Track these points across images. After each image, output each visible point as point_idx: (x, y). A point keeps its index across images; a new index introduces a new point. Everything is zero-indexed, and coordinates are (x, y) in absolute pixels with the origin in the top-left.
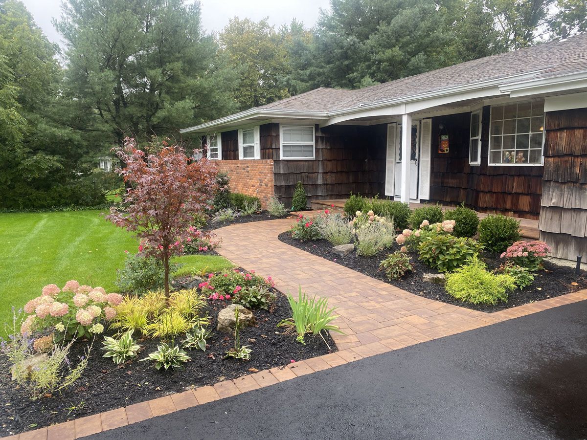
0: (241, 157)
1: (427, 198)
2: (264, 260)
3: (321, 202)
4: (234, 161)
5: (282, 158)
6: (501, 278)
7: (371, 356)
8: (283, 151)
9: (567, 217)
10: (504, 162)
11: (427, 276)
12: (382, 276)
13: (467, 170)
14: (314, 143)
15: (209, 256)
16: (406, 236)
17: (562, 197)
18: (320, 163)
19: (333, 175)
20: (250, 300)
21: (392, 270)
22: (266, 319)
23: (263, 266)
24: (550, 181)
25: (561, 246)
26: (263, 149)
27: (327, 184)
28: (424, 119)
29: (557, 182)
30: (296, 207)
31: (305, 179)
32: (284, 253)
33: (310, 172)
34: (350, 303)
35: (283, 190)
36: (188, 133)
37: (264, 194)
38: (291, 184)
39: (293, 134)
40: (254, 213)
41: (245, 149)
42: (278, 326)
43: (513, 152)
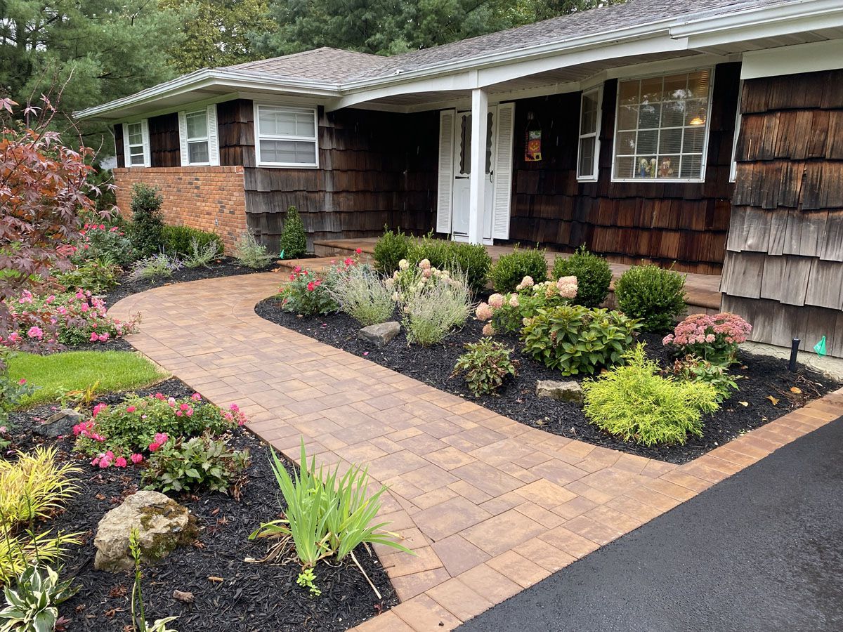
0: (185, 161)
1: (505, 236)
2: (227, 359)
3: (330, 242)
4: (172, 169)
5: (259, 163)
8: (262, 151)
9: (773, 271)
10: (637, 175)
11: (546, 387)
12: (460, 386)
13: (572, 191)
14: (315, 139)
15: (111, 354)
16: (495, 305)
17: (767, 235)
18: (328, 175)
19: (351, 197)
20: (185, 474)
21: (480, 373)
22: (224, 521)
23: (222, 373)
24: (744, 206)
25: (759, 321)
26: (224, 146)
27: (340, 213)
28: (501, 103)
29: (758, 207)
30: (287, 251)
31: (301, 202)
32: (266, 342)
33: (309, 190)
34: (408, 456)
35: (263, 221)
36: (87, 119)
37: (227, 228)
38: (278, 211)
39: (278, 121)
40: (210, 262)
41: (192, 147)
42: (252, 537)
43: (653, 160)
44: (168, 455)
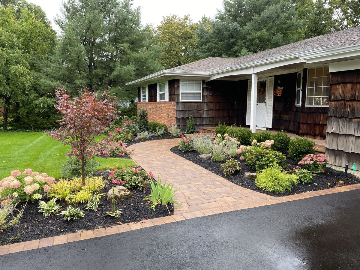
0: (158, 100)
1: (271, 127)
2: (156, 162)
3: (204, 128)
4: (154, 102)
5: (181, 100)
6: (289, 176)
7: (191, 218)
8: (182, 96)
9: (341, 139)
10: (315, 104)
11: (247, 174)
12: (221, 173)
13: (294, 110)
14: (201, 91)
15: (124, 159)
16: (242, 149)
17: (339, 127)
18: (205, 104)
19: (214, 112)
20: (131, 184)
21: (227, 170)
22: (139, 196)
23: (153, 165)
24: (332, 117)
25: (338, 158)
26: (170, 95)
27: (209, 117)
28: (270, 77)
29: (336, 117)
30: (188, 131)
31: (195, 114)
32: (170, 158)
33: (198, 109)
34: (194, 188)
35: (181, 120)
36: (130, 85)
37: (170, 123)
38: (186, 117)
39: (188, 86)
40: (162, 134)
41: (161, 95)
42: (144, 199)
43: (320, 98)
44: (128, 179)
